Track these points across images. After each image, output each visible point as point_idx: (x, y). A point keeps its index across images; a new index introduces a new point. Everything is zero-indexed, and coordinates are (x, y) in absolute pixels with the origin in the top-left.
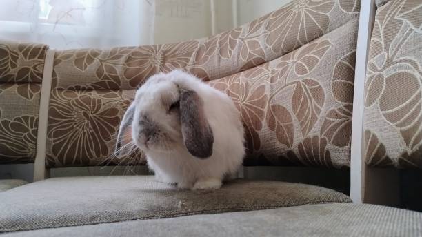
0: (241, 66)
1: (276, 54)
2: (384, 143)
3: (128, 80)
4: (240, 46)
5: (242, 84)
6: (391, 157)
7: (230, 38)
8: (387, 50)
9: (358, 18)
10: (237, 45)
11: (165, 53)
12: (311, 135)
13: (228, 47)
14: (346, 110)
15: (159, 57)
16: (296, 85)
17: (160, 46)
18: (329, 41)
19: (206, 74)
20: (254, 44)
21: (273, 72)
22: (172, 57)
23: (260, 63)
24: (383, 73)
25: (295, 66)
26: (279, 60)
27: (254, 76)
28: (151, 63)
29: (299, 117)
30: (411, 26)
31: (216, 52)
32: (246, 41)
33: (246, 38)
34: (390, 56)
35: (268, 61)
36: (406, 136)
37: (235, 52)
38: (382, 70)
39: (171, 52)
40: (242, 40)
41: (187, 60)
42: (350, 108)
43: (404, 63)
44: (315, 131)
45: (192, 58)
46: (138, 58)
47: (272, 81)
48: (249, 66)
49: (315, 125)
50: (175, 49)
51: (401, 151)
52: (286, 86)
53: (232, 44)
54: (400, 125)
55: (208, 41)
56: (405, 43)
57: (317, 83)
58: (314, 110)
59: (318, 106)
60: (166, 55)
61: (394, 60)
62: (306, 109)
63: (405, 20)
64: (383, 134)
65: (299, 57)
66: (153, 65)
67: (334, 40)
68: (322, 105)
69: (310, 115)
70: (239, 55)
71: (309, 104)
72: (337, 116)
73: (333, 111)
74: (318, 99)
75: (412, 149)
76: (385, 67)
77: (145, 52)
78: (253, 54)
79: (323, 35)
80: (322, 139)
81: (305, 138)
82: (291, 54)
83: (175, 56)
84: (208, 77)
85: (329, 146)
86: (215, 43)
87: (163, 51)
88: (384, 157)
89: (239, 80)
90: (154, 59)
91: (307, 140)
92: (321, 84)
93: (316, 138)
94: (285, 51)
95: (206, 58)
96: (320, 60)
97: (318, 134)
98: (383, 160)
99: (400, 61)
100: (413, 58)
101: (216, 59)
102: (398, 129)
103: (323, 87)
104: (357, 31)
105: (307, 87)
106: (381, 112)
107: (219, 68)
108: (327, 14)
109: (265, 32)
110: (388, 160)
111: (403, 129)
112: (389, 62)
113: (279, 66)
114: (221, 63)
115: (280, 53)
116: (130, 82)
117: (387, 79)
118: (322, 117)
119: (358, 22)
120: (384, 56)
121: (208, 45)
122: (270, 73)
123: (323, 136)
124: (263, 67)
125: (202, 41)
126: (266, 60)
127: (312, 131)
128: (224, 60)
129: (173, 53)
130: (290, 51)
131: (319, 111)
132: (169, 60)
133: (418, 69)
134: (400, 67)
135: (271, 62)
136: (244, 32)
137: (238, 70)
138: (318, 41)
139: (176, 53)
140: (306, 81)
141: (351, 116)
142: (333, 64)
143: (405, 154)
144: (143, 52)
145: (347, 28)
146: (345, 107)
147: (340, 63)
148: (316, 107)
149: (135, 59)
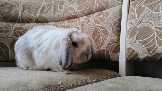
0: (65, 17)
1: (83, 15)
2: (138, 53)
3: (2, 17)
4: (65, 9)
5: (67, 26)
6: (140, 58)
7: (59, 5)
8: (138, 17)
9: (122, 5)
10: (63, 8)
11: (24, 6)
12: (102, 49)
13: (59, 8)
14: (118, 40)
15: (21, 7)
16: (94, 28)
17: (21, 2)
18: (110, 12)
19: (47, 19)
20: (72, 9)
21: (82, 22)
22: (28, 8)
23: (75, 17)
24: (137, 26)
25: (94, 20)
26: (85, 17)
27: (72, 23)
28: (16, 9)
29: (96, 41)
30: (149, 10)
31: (52, 10)
32: (67, 7)
33: (68, 6)
34: (140, 20)
35: (79, 17)
36: (149, 50)
37: (62, 11)
38: (137, 25)
39: (27, 6)
40: (66, 6)
41: (37, 11)
42: (119, 39)
43: (147, 23)
44: (104, 47)
45: (39, 10)
46: (8, 6)
47: (82, 25)
48: (69, 18)
49: (104, 45)
50: (30, 5)
51: (146, 56)
52: (89, 28)
53: (61, 8)
54: (146, 46)
55: (48, 4)
56: (146, 16)
57: (105, 28)
58: (104, 39)
59: (105, 37)
60: (25, 7)
61: (142, 22)
62: (99, 38)
63: (146, 7)
64: (138, 49)
65: (96, 17)
66: (17, 11)
67: (111, 12)
68: (107, 37)
69: (101, 41)
70: (64, 13)
71: (101, 36)
72: (114, 42)
73: (113, 40)
74: (105, 35)
75: (151, 55)
76: (138, 24)
77: (12, 4)
78: (72, 13)
79: (105, 9)
80: (107, 51)
81: (99, 50)
82: (91, 15)
83: (30, 8)
84: (48, 21)
85: (110, 53)
86: (52, 5)
87: (23, 5)
88: (136, 58)
89: (65, 24)
90: (17, 8)
91: (100, 51)
92: (107, 28)
93: (104, 50)
94: (87, 14)
95: (47, 12)
96: (106, 19)
97: (105, 48)
98: (136, 59)
99: (145, 22)
100: (151, 22)
101: (52, 13)
102: (145, 47)
103: (108, 30)
104: (122, 10)
105: (100, 29)
106: (137, 41)
107: (54, 17)
108: (108, 1)
109: (77, 5)
110: (138, 59)
111: (148, 47)
112: (140, 22)
113: (86, 19)
114: (55, 15)
115: (85, 14)
116: (3, 17)
117: (139, 29)
118: (108, 42)
119: (122, 6)
120: (137, 20)
121: (48, 6)
122: (81, 22)
123: (107, 49)
124: (77, 19)
125: (44, 3)
126: (78, 17)
127: (102, 47)
128: (56, 14)
129: (28, 7)
130: (90, 14)
131: (106, 39)
132: (26, 10)
133: (153, 25)
134: (145, 24)
135: (80, 18)
136: (66, 3)
137: (64, 19)
138: (104, 12)
139: (30, 7)
140: (100, 27)
141: (120, 42)
142: (112, 21)
143: (147, 57)
144: (11, 3)
145: (117, 8)
146: (117, 38)
147: (115, 21)
148: (104, 37)
149: (6, 6)
